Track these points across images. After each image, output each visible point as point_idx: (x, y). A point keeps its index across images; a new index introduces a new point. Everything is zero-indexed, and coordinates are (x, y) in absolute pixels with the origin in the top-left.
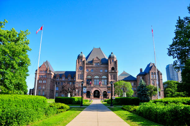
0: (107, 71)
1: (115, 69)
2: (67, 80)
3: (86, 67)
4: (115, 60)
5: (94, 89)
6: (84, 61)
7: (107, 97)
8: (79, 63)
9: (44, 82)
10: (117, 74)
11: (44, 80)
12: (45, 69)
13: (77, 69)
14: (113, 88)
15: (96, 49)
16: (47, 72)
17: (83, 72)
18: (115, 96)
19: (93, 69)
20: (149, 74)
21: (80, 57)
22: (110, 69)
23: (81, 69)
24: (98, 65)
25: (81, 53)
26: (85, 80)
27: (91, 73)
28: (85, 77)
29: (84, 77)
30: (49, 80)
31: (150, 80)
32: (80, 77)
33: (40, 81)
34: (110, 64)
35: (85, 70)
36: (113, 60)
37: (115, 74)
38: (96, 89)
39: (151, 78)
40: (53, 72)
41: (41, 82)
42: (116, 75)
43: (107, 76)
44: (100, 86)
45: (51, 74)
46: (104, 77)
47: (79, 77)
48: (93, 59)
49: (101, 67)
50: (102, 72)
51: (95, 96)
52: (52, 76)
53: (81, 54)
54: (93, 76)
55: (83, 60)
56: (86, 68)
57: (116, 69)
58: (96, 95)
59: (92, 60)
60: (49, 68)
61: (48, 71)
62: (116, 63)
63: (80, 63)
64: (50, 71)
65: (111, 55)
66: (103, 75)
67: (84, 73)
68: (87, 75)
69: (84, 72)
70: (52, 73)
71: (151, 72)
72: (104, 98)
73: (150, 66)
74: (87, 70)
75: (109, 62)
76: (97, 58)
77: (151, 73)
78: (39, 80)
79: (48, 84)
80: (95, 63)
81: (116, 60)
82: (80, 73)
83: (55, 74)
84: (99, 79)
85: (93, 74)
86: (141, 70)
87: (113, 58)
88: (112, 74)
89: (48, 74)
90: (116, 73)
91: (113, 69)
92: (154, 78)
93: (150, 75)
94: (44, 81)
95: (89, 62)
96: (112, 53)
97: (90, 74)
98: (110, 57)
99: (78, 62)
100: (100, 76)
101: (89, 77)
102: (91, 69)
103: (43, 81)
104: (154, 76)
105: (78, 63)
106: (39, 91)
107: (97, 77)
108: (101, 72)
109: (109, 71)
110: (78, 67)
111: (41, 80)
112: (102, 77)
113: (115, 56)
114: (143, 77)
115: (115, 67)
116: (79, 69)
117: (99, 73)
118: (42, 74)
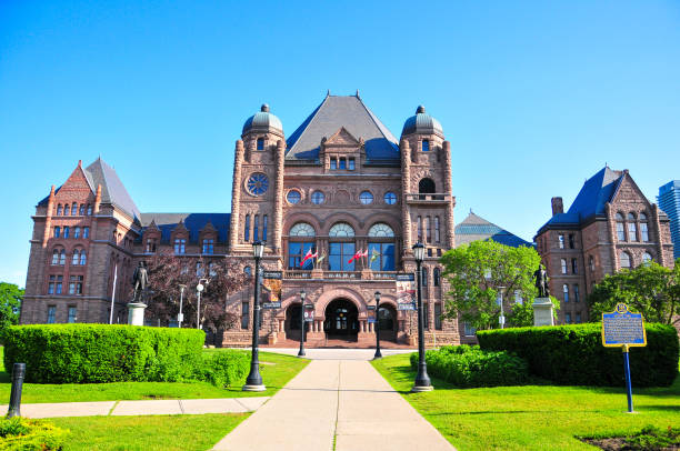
0: (393, 201)
1: (438, 185)
2: (194, 252)
3: (285, 178)
4: (437, 142)
5: (331, 294)
6: (274, 150)
7: (400, 334)
8: (247, 157)
9: (75, 262)
10: (447, 216)
11: (74, 252)
12: (83, 198)
13: (238, 190)
14: (432, 287)
15: (341, 99)
16: (93, 208)
17: (268, 205)
18: (439, 328)
19: (322, 188)
20: (607, 220)
21: (254, 131)
22: (411, 188)
23: (258, 190)
24: (351, 168)
25: (263, 109)
26: (279, 244)
27: (314, 212)
28: (280, 233)
29: (274, 226)
30: (104, 252)
31: (611, 250)
32: (252, 232)
33: (55, 256)
34: (413, 161)
35: (282, 194)
36: (426, 142)
37: (440, 211)
38: (342, 293)
39: (617, 237)
40: (124, 213)
41: (63, 262)
42: (443, 219)
43: (399, 226)
44: (359, 276)
45: (116, 222)
46: (382, 231)
47: (247, 229)
48: (324, 140)
49: (362, 179)
50: (370, 207)
51: (331, 333)
52: (122, 233)
53: (259, 116)
54: (322, 225)
55: (272, 141)
56: (286, 186)
57: (446, 188)
58: (339, 327)
59: (316, 144)
60: (105, 193)
61: (98, 205)
62: (441, 155)
63: (256, 157)
64: (108, 206)
65: (415, 118)
66: (376, 218)
67: (274, 210)
68: (292, 222)
69: (274, 201)
70: (116, 215)
71: (613, 207)
72: (382, 343)
73: (607, 181)
74: (293, 194)
75: (409, 151)
76: (344, 132)
77: (613, 216)
78: (55, 251)
79: (96, 272)
80: (333, 159)
81: (445, 144)
82: (255, 209)
83: (136, 222)
84: (354, 240)
85: (323, 214)
86: (557, 203)
87: (429, 129)
88: (425, 212)
89: (100, 219)
90: (446, 205)
91: (427, 186)
92: (632, 236)
93: (609, 227)
94: (76, 257)
95: (300, 156)
96: (419, 110)
97: (304, 217)
98: (410, 129)
99: (242, 153)
100: (361, 226)
101: (302, 231)
102: (311, 190)
103: (70, 256)
104: (631, 227)
105: (242, 160)
106: (50, 306)
107: (341, 231)
108: (363, 207)
109: (410, 199)
110: (244, 176)
111: (63, 251)
112: (368, 232)
113: (437, 126)
114: (571, 236)
115: (437, 179)
116: (251, 187)
117: (357, 213)
118: (66, 223)
